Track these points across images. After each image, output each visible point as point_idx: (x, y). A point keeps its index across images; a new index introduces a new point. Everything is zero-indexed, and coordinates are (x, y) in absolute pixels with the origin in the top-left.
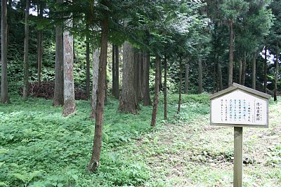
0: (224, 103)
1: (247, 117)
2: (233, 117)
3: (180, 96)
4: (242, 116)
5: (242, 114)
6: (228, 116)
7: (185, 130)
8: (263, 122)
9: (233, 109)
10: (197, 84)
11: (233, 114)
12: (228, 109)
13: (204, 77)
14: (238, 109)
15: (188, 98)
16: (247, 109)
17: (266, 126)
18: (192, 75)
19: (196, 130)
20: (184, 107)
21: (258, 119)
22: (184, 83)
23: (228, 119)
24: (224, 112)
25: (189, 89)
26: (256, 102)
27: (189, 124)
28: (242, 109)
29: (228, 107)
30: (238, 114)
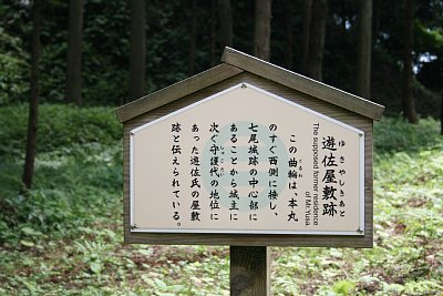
0: (186, 140)
1: (282, 202)
2: (224, 201)
3: (33, 113)
4: (263, 200)
5: (262, 189)
6: (205, 201)
7: (45, 269)
8: (350, 223)
9: (225, 165)
10: (122, 62)
11: (224, 189)
12: (204, 167)
13: (154, 29)
14: (243, 167)
15: (79, 123)
16: (283, 167)
17: (362, 240)
18: (101, 20)
19: (96, 267)
20: (56, 164)
21: (330, 210)
22: (63, 55)
23: (204, 209)
24: (185, 179)
25: (89, 84)
26: (323, 135)
27: (69, 240)
28: (264, 166)
29: (205, 157)
30: (244, 190)
